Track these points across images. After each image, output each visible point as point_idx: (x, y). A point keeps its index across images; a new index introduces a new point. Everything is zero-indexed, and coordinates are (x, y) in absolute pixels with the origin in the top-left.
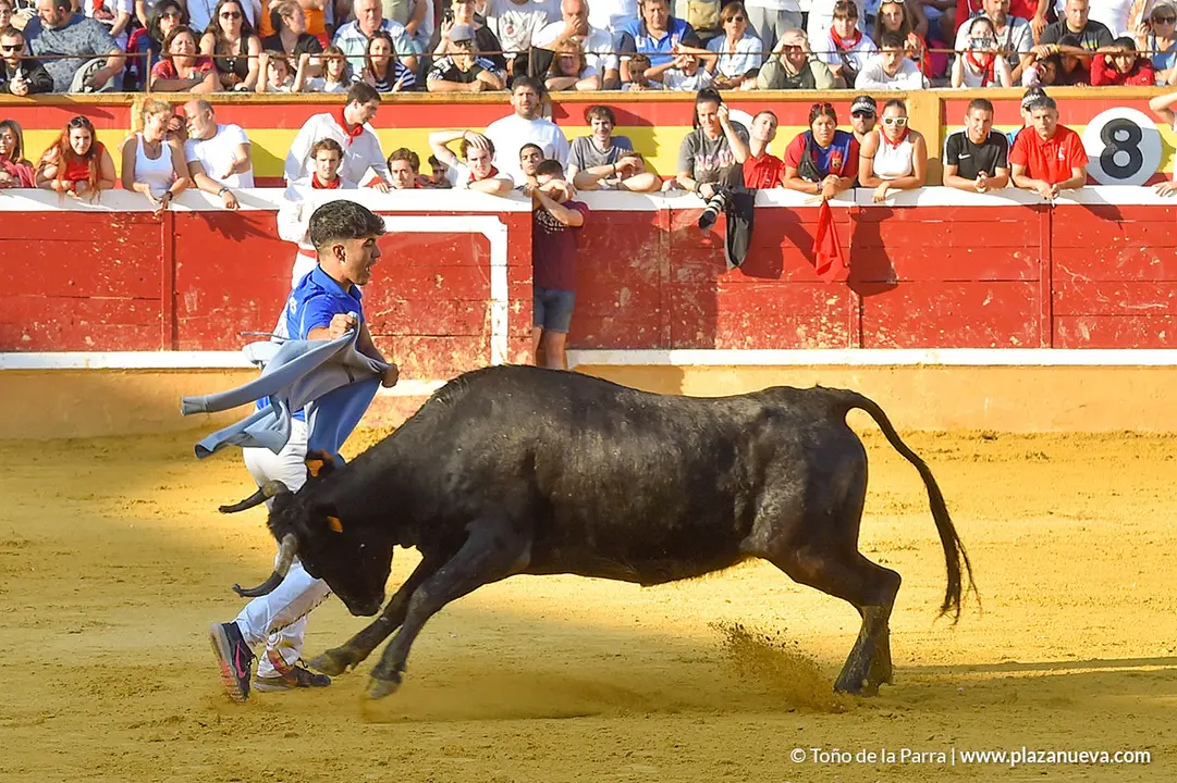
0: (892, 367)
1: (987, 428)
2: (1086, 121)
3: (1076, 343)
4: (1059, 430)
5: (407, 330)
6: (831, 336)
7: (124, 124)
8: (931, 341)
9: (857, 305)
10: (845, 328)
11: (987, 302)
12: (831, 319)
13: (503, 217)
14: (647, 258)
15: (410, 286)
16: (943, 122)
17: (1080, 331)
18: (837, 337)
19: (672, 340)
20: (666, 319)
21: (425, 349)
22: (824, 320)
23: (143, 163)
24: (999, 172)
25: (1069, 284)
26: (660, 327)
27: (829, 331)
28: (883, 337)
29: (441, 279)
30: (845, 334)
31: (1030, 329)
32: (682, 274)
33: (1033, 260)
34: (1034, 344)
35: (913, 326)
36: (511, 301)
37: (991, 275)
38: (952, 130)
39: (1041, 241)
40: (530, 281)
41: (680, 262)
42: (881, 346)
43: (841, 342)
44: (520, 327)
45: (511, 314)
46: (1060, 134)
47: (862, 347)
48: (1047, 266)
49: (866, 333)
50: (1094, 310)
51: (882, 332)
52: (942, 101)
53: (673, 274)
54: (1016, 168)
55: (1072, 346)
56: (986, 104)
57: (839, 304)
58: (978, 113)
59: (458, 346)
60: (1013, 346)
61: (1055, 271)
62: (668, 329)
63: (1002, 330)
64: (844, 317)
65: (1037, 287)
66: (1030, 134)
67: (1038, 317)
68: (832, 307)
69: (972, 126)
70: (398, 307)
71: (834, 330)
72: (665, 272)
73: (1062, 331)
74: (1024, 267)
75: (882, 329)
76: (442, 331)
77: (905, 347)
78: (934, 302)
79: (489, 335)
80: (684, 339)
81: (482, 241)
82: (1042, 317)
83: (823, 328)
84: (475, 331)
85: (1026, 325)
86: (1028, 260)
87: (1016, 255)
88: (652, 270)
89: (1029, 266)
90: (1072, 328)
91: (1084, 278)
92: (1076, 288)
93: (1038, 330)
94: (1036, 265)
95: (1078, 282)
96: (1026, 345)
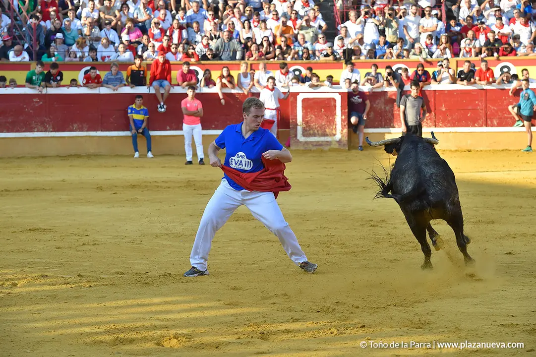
0: (443, 133)
1: (469, 148)
2: (495, 66)
3: (493, 126)
4: (489, 149)
5: (314, 124)
7: (239, 69)
8: (454, 125)
9: (434, 116)
10: (431, 122)
11: (469, 115)
12: (427, 120)
13: (340, 93)
14: (378, 104)
15: (315, 112)
16: (457, 67)
17: (494, 122)
18: (429, 124)
19: (385, 126)
20: (383, 120)
21: (319, 128)
23: (243, 80)
24: (472, 80)
25: (491, 110)
26: (381, 122)
27: (427, 123)
28: (441, 125)
29: (323, 110)
32: (387, 108)
33: (481, 103)
34: (481, 126)
35: (449, 122)
36: (342, 116)
37: (470, 108)
38: (460, 69)
39: (484, 99)
40: (347, 110)
41: (387, 105)
42: (440, 127)
43: (430, 126)
44: (344, 122)
45: (342, 119)
46: (488, 69)
47: (435, 127)
48: (485, 105)
49: (436, 123)
50: (498, 117)
52: (457, 61)
53: (385, 108)
54: (477, 78)
55: (492, 126)
56: (469, 62)
57: (429, 116)
58: (467, 64)
59: (327, 128)
60: (476, 127)
61: (487, 107)
62: (383, 123)
63: (473, 122)
64: (430, 119)
65: (482, 111)
66: (481, 70)
68: (427, 117)
69: (465, 68)
70: (312, 117)
72: (383, 107)
73: (489, 122)
75: (441, 122)
76: (323, 124)
77: (446, 127)
78: (455, 115)
79: (336, 125)
80: (387, 125)
81: (334, 100)
82: (484, 119)
84: (332, 124)
85: (479, 121)
86: (480, 104)
87: (477, 102)
88: (379, 107)
89: (481, 105)
90: (492, 122)
91: (495, 108)
92: (493, 111)
93: (483, 122)
94: (482, 105)
95: (494, 109)
96: (479, 126)
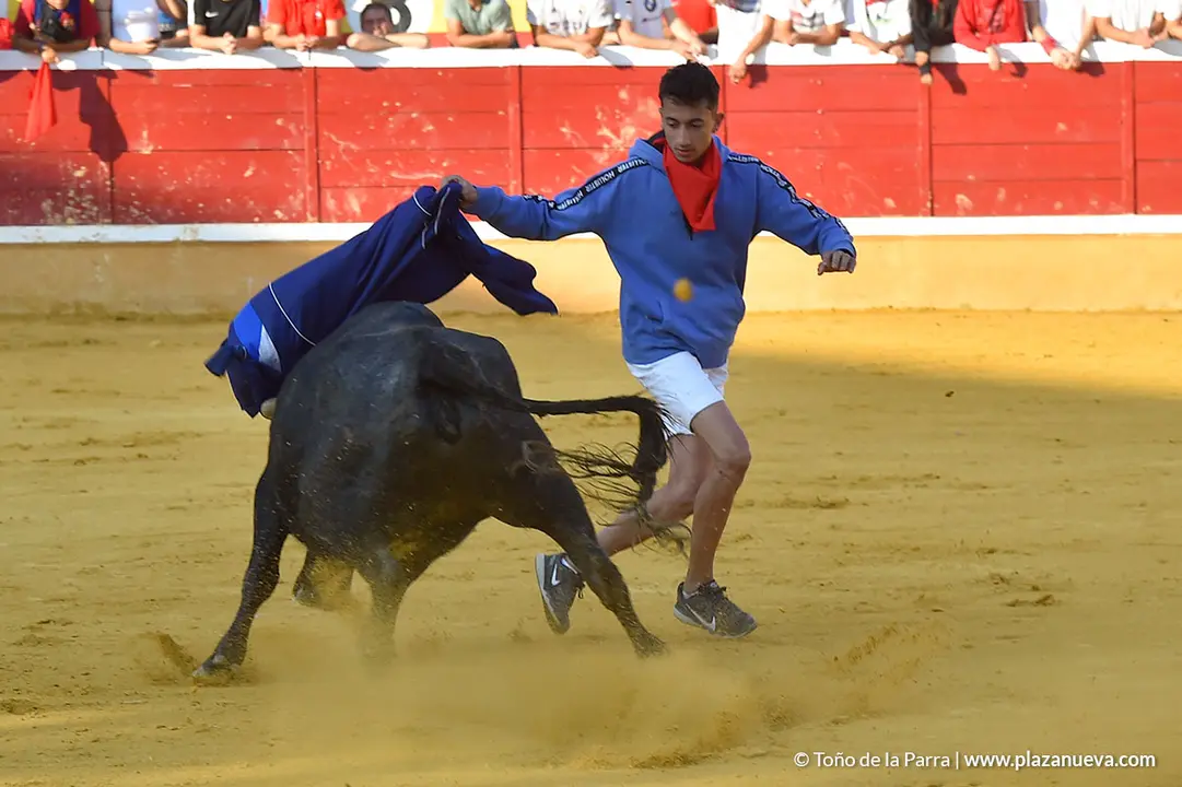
3: (344, 217)
6: (79, 211)
8: (190, 215)
9: (107, 176)
10: (94, 202)
11: (248, 173)
12: (79, 192)
17: (349, 203)
18: (87, 212)
22: (71, 194)
24: (252, 31)
25: (338, 155)
27: (77, 205)
28: (136, 212)
30: (95, 209)
31: (296, 202)
33: (297, 128)
34: (301, 218)
35: (169, 200)
37: (253, 144)
39: (306, 108)
42: (135, 222)
43: (91, 218)
47: (114, 223)
48: (312, 134)
49: (118, 207)
50: (365, 181)
51: (136, 207)
55: (341, 220)
57: (87, 176)
60: (278, 221)
61: (322, 140)
63: (265, 203)
64: (93, 190)
65: (302, 156)
67: (304, 191)
68: (80, 180)
71: (84, 205)
73: (331, 204)
74: (287, 133)
75: (136, 203)
77: (161, 222)
78: (192, 174)
82: (309, 188)
83: (71, 202)
85: (291, 197)
86: (292, 127)
87: (279, 122)
89: (296, 136)
90: (341, 201)
91: (353, 146)
92: (344, 157)
93: (304, 202)
94: (301, 133)
95: (347, 151)
96: (292, 220)
